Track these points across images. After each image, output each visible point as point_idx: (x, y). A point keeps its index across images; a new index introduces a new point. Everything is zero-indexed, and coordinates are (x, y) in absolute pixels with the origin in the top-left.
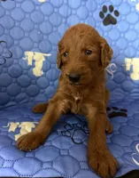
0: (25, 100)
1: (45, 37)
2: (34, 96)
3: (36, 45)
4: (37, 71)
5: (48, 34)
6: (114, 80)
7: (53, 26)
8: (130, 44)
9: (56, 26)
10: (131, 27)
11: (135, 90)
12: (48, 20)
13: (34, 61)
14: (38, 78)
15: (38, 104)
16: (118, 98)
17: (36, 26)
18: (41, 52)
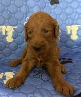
0: (3, 59)
1: (12, 15)
2: (8, 56)
3: (7, 21)
4: (9, 39)
5: (14, 13)
6: (60, 41)
7: (17, 7)
8: (69, 16)
9: (20, 7)
10: (69, 5)
11: (75, 46)
12: (14, 4)
13: (6, 32)
14: (10, 43)
15: (12, 61)
16: (64, 52)
17: (6, 8)
18: (11, 25)
